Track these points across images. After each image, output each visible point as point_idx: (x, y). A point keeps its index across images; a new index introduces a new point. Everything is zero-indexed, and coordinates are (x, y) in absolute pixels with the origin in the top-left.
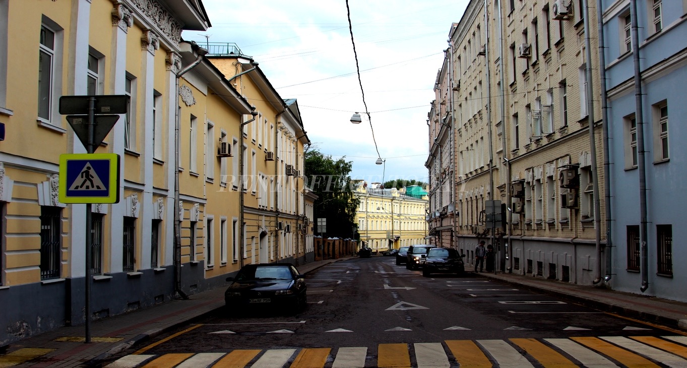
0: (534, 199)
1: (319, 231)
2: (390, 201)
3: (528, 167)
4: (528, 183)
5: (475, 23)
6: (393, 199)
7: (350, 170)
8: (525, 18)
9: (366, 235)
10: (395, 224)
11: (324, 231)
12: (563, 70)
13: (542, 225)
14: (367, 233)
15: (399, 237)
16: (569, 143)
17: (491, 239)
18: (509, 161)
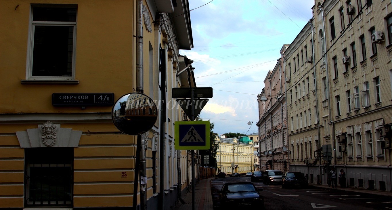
0: (354, 144)
1: (205, 163)
2: (232, 145)
3: (348, 126)
4: (350, 135)
5: (302, 44)
6: (234, 144)
7: (213, 128)
8: (345, 42)
9: (220, 165)
10: (235, 158)
11: (208, 163)
12: (377, 71)
13: (362, 158)
14: (221, 164)
15: (237, 166)
16: (383, 112)
17: (320, 167)
18: (333, 122)
